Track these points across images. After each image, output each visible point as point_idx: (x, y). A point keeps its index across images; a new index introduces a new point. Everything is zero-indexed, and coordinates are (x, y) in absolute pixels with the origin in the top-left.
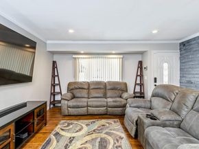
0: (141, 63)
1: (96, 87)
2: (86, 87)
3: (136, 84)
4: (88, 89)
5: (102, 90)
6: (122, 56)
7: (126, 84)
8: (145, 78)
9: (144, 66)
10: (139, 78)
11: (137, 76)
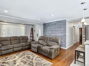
0: (32, 29)
1: (15, 39)
2: (9, 39)
3: (31, 37)
4: (10, 40)
5: (18, 40)
6: (25, 26)
7: (27, 37)
8: (34, 34)
9: (34, 30)
10: (31, 34)
11: (31, 33)
